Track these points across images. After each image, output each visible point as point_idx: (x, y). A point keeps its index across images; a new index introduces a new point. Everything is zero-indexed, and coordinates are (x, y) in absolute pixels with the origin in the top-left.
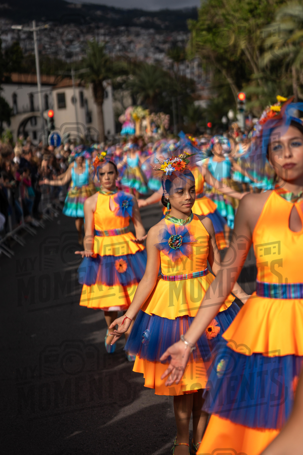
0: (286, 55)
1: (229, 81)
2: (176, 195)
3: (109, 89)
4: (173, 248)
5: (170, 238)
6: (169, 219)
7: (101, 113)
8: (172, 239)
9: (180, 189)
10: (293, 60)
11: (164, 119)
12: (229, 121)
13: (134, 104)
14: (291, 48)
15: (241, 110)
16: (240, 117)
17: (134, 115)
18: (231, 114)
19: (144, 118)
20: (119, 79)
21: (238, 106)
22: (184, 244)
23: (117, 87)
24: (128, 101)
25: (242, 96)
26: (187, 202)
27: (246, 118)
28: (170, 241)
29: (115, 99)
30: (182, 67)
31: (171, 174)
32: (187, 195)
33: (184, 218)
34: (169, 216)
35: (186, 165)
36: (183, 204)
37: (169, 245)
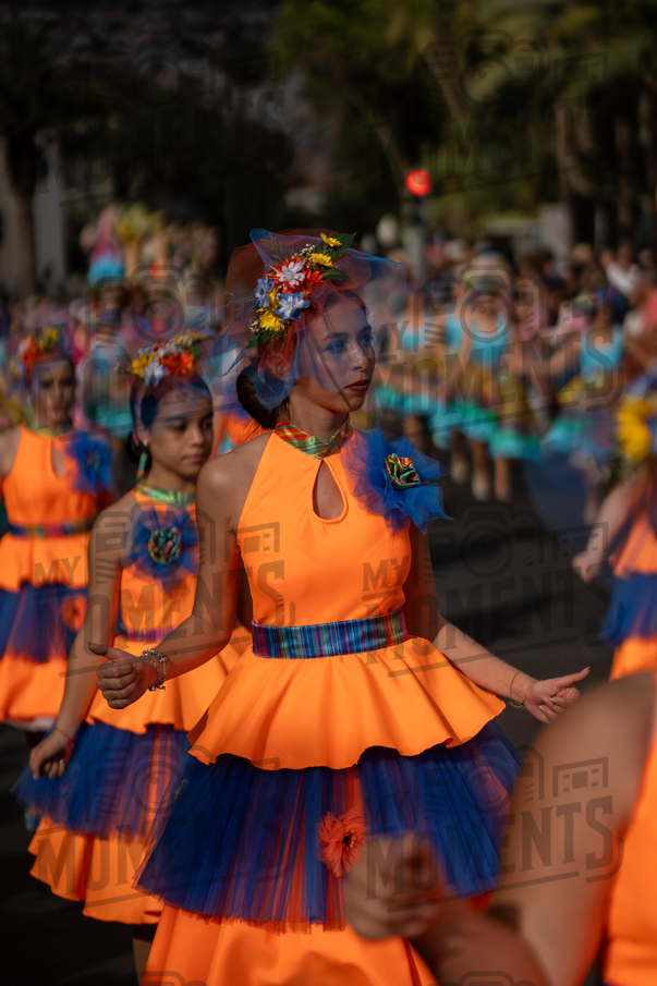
0: (541, 72)
1: (385, 137)
2: (169, 436)
3: (53, 154)
4: (162, 561)
5: (151, 540)
6: (145, 493)
7: (29, 218)
8: (156, 540)
9: (177, 418)
10: (560, 87)
11: (204, 242)
12: (382, 250)
13: (122, 196)
14: (555, 54)
15: (416, 220)
16: (413, 238)
17: (121, 229)
18: (386, 230)
19: (146, 237)
20: (81, 127)
21: (406, 209)
22: (185, 546)
23: (73, 148)
24: (105, 187)
25: (417, 183)
26: (194, 451)
27: (428, 241)
28: (151, 545)
29: (69, 181)
30: (256, 96)
31: (156, 383)
32: (194, 435)
33: (182, 490)
34: (144, 485)
35: (195, 362)
36: (185, 457)
37: (152, 554)
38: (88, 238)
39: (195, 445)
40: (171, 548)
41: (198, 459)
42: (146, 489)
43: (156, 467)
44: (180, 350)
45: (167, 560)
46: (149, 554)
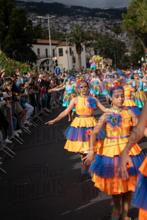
1: (142, 43)
2: (115, 98)
3: (84, 47)
4: (113, 123)
6: (112, 110)
7: (80, 58)
8: (113, 119)
9: (117, 95)
11: (110, 61)
12: (142, 62)
13: (96, 54)
17: (96, 59)
18: (142, 59)
20: (89, 42)
21: (146, 55)
22: (119, 121)
23: (87, 46)
24: (93, 52)
26: (120, 101)
28: (112, 120)
30: (119, 36)
31: (112, 88)
32: (120, 98)
33: (119, 109)
34: (112, 108)
35: (120, 84)
36: (118, 103)
37: (112, 122)
38: (90, 61)
39: (120, 100)
40: (116, 121)
41: (121, 103)
42: (112, 109)
43: (113, 105)
44: (118, 82)
45: (114, 123)
46: (111, 122)
